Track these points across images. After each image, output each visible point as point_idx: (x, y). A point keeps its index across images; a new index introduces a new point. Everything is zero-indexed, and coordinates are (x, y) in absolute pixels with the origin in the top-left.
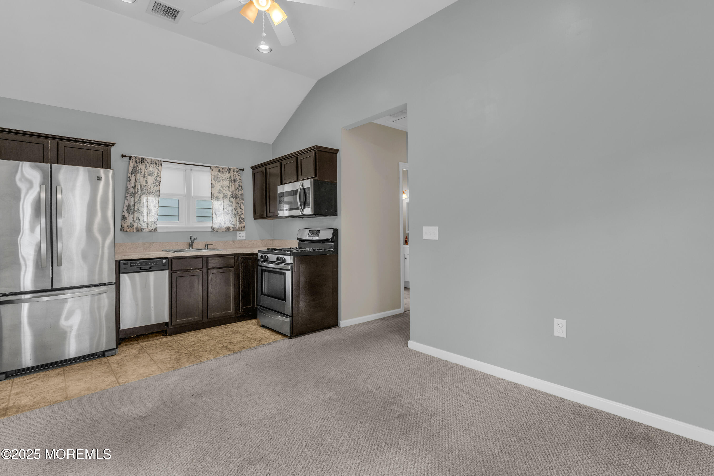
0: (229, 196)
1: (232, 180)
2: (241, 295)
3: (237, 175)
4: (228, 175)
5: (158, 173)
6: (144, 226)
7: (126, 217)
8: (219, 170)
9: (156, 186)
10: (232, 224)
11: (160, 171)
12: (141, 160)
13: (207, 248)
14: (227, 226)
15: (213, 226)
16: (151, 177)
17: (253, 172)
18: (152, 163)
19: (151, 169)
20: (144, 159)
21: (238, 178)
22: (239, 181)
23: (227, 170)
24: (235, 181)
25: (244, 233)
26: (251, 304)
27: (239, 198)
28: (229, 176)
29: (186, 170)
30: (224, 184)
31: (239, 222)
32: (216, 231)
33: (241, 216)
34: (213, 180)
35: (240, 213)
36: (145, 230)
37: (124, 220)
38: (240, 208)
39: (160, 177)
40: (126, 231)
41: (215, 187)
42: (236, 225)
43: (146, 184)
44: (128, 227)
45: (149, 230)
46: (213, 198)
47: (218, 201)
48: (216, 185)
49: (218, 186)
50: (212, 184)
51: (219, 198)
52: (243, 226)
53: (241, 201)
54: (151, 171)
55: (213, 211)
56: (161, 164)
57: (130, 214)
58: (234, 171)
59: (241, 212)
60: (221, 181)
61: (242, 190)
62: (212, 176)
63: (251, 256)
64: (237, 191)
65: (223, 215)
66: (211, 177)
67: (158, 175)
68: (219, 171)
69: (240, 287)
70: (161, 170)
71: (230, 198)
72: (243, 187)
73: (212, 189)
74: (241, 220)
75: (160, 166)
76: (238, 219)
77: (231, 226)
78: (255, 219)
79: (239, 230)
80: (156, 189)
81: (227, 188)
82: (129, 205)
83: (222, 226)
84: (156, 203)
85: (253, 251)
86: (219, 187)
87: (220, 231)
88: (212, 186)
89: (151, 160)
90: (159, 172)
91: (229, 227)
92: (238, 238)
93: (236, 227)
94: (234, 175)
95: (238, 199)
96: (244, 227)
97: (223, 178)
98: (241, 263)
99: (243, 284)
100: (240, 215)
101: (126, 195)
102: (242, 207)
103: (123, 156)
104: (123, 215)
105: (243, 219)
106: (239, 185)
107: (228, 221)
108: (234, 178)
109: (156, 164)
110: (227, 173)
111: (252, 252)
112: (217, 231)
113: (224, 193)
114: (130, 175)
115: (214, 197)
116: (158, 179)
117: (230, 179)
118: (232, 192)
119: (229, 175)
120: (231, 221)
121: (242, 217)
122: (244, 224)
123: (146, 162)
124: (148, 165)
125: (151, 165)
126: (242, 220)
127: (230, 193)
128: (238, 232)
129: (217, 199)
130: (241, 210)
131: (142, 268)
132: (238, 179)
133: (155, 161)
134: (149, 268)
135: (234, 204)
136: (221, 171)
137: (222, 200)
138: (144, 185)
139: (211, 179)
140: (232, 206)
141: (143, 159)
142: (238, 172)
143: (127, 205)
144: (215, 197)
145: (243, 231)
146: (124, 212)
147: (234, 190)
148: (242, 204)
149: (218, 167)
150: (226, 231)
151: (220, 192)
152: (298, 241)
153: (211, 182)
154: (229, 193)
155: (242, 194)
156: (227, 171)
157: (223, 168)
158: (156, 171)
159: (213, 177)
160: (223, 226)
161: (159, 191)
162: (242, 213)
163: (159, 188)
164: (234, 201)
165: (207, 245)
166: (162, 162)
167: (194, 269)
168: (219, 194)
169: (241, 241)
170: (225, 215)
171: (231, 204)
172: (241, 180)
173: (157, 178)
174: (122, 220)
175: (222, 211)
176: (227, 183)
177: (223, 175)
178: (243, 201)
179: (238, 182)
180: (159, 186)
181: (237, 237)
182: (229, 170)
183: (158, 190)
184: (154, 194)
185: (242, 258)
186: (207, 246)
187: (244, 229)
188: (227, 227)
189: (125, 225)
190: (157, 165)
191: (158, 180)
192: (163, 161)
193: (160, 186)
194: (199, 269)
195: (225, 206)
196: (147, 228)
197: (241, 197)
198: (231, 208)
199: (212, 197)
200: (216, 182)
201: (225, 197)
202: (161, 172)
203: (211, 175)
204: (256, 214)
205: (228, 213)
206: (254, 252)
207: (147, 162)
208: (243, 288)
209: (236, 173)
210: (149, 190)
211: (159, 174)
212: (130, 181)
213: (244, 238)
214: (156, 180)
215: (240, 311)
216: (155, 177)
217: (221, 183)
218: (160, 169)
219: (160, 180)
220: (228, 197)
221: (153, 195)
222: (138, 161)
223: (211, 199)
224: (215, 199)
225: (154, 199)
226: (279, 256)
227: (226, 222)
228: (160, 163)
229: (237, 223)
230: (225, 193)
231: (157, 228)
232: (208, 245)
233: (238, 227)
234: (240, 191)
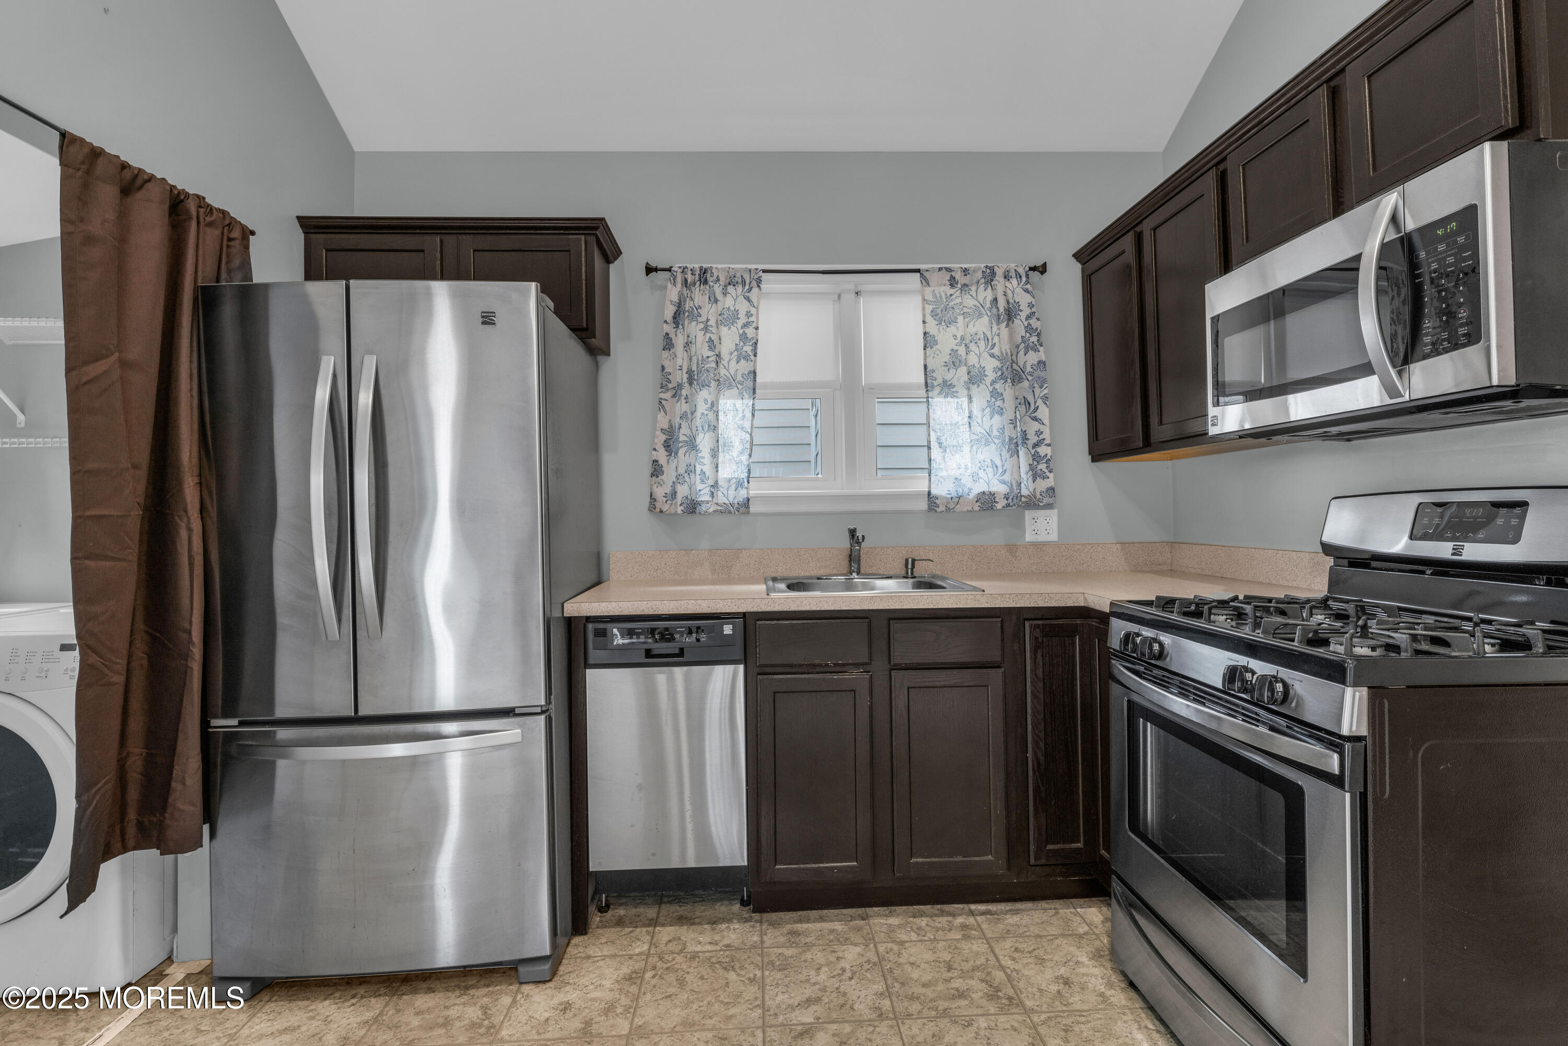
0: (991, 375)
1: (1002, 310)
2: (1037, 791)
3: (1019, 290)
4: (986, 295)
5: (749, 314)
6: (702, 492)
7: (662, 466)
8: (952, 278)
9: (745, 358)
10: (1003, 482)
11: (756, 305)
12: (697, 277)
13: (912, 573)
14: (985, 488)
15: (934, 492)
16: (729, 328)
17: (1083, 271)
18: (731, 282)
19: (729, 302)
20: (706, 269)
21: (1024, 300)
22: (1026, 311)
23: (980, 275)
24: (1010, 314)
25: (1053, 514)
26: (1079, 836)
27: (1030, 378)
28: (990, 298)
29: (843, 296)
30: (972, 329)
31: (1031, 473)
32: (942, 508)
33: (1039, 449)
34: (929, 318)
35: (1033, 439)
36: (704, 508)
37: (657, 477)
38: (1036, 419)
39: (754, 325)
40: (661, 511)
41: (936, 343)
42: (1019, 485)
43: (710, 353)
44: (665, 499)
45: (719, 508)
46: (933, 387)
47: (949, 399)
48: (939, 338)
49: (946, 339)
50: (925, 334)
51: (951, 386)
52: (1048, 489)
53: (1037, 390)
54: (729, 309)
55: (932, 433)
56: (759, 281)
57: (673, 454)
58: (1007, 277)
59: (1039, 433)
60: (960, 319)
61: (1041, 349)
62: (927, 306)
63: (1078, 621)
64: (1022, 353)
65: (967, 449)
66: (924, 309)
67: (751, 319)
68: (953, 282)
69: (1030, 755)
70: (758, 303)
71: (993, 383)
72: (1043, 335)
73: (925, 354)
74: (1039, 467)
75: (755, 290)
76: (1024, 460)
77: (999, 488)
78: (1094, 460)
79: (1032, 503)
80: (745, 367)
81: (982, 344)
82: (671, 426)
83: (966, 490)
84: (744, 417)
85: (1085, 599)
86: (952, 344)
87: (958, 508)
88: (928, 341)
89: (728, 272)
90: (753, 311)
91: (992, 495)
92: (1029, 537)
93: (1016, 491)
94: (1009, 292)
95: (1026, 384)
96: (1052, 490)
97: (965, 310)
98: (1035, 651)
99: (1042, 745)
100: (1035, 445)
101: (663, 396)
102: (1043, 412)
103: (649, 270)
104: (654, 458)
105: (1046, 462)
106: (1029, 329)
107: (990, 471)
108: (1008, 302)
109: (744, 283)
110: (982, 287)
111: (1082, 604)
112: (948, 510)
113: (970, 363)
114: (668, 328)
115: (935, 383)
116: (750, 332)
117: (994, 310)
118: (1001, 359)
119: (989, 295)
120: (1000, 470)
121: (1042, 454)
122: (1050, 482)
123: (712, 279)
124: (718, 290)
125: (730, 289)
126: (1043, 466)
127: (996, 363)
128: (1029, 515)
129: (947, 388)
130: (1036, 426)
131: (655, 652)
132: (1024, 306)
133: (738, 275)
134: (677, 651)
135: (1009, 404)
136: (957, 283)
137: (965, 392)
138: (705, 357)
139: (924, 316)
140: (1002, 414)
141: (704, 271)
142: (1024, 279)
143: (666, 426)
144: (940, 381)
145: (1049, 506)
146: (655, 450)
147: (1006, 347)
148: (1040, 402)
149: (949, 270)
150: (982, 509)
151: (955, 362)
152: (1330, 561)
153: (925, 327)
154: (990, 365)
155: (1039, 362)
156: (983, 280)
157: (965, 271)
158: (743, 307)
159: (929, 308)
160: (970, 490)
161: (755, 373)
162: (1041, 437)
163: (755, 365)
164: (1008, 392)
165: (910, 560)
166: (761, 274)
167: (839, 665)
168: (952, 371)
169: (1039, 546)
170: (975, 448)
171: (998, 403)
172: (1033, 310)
173: (747, 331)
174: (652, 475)
175: (964, 435)
176: (982, 325)
177: (968, 296)
178: (1046, 391)
179: (1023, 315)
180: (752, 357)
181: (1025, 532)
182: (989, 276)
183: (750, 372)
184: (740, 387)
185: (1038, 626)
186: (910, 566)
187: (1051, 501)
188: (984, 493)
189: (660, 492)
190: (747, 287)
191: (749, 336)
192: (764, 271)
193: (755, 356)
194: (857, 665)
195: (976, 412)
196: (710, 499)
197: (1038, 373)
198: (997, 421)
199: (926, 383)
200: (940, 324)
201: (975, 378)
202: (758, 311)
203: (924, 300)
204: (1099, 438)
205: (987, 439)
206: (1092, 605)
207: (715, 278)
208: (1042, 759)
209: (1014, 282)
210: (723, 372)
211: (752, 315)
212: (672, 351)
213: (1054, 537)
214: (744, 337)
215: (1032, 861)
216: (739, 327)
217: (959, 328)
218: (754, 300)
219: (757, 335)
220: (988, 380)
221: (735, 391)
222: (690, 278)
223: (924, 391)
224: (937, 390)
225: (739, 403)
226: (1241, 660)
227: (982, 474)
228: (756, 277)
229: (1023, 475)
230: (974, 366)
231: (748, 500)
232: (913, 561)
233: (1024, 492)
234: (1031, 353)
